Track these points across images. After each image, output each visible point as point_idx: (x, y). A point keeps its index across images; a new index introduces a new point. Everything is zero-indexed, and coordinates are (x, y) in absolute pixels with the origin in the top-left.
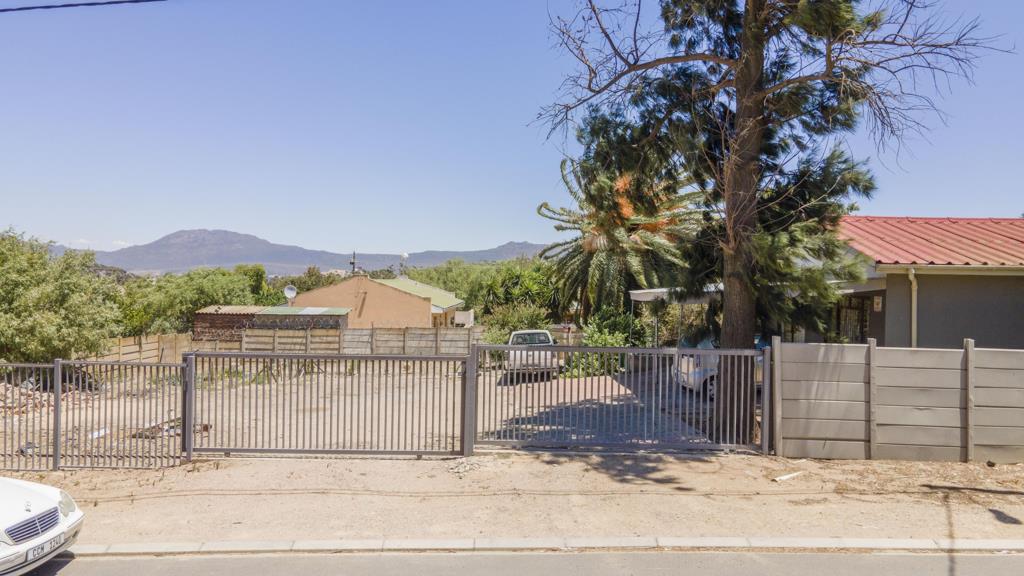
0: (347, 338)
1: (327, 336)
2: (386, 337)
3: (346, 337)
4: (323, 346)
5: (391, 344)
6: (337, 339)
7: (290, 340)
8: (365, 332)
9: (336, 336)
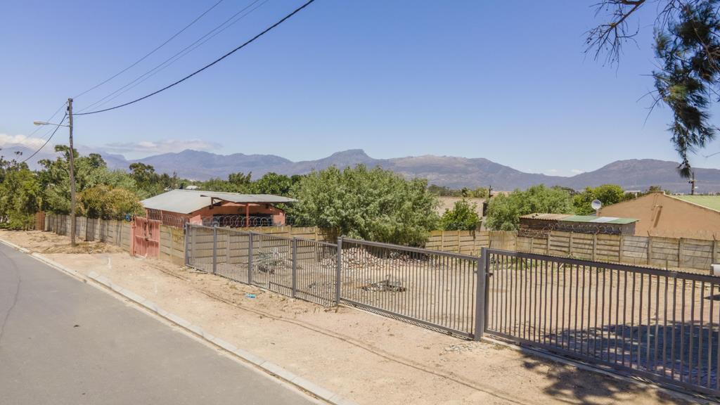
0: (627, 243)
1: (610, 240)
2: (661, 245)
3: (625, 242)
4: (606, 247)
5: (667, 251)
6: (618, 243)
7: (581, 241)
8: (642, 239)
9: (617, 241)
